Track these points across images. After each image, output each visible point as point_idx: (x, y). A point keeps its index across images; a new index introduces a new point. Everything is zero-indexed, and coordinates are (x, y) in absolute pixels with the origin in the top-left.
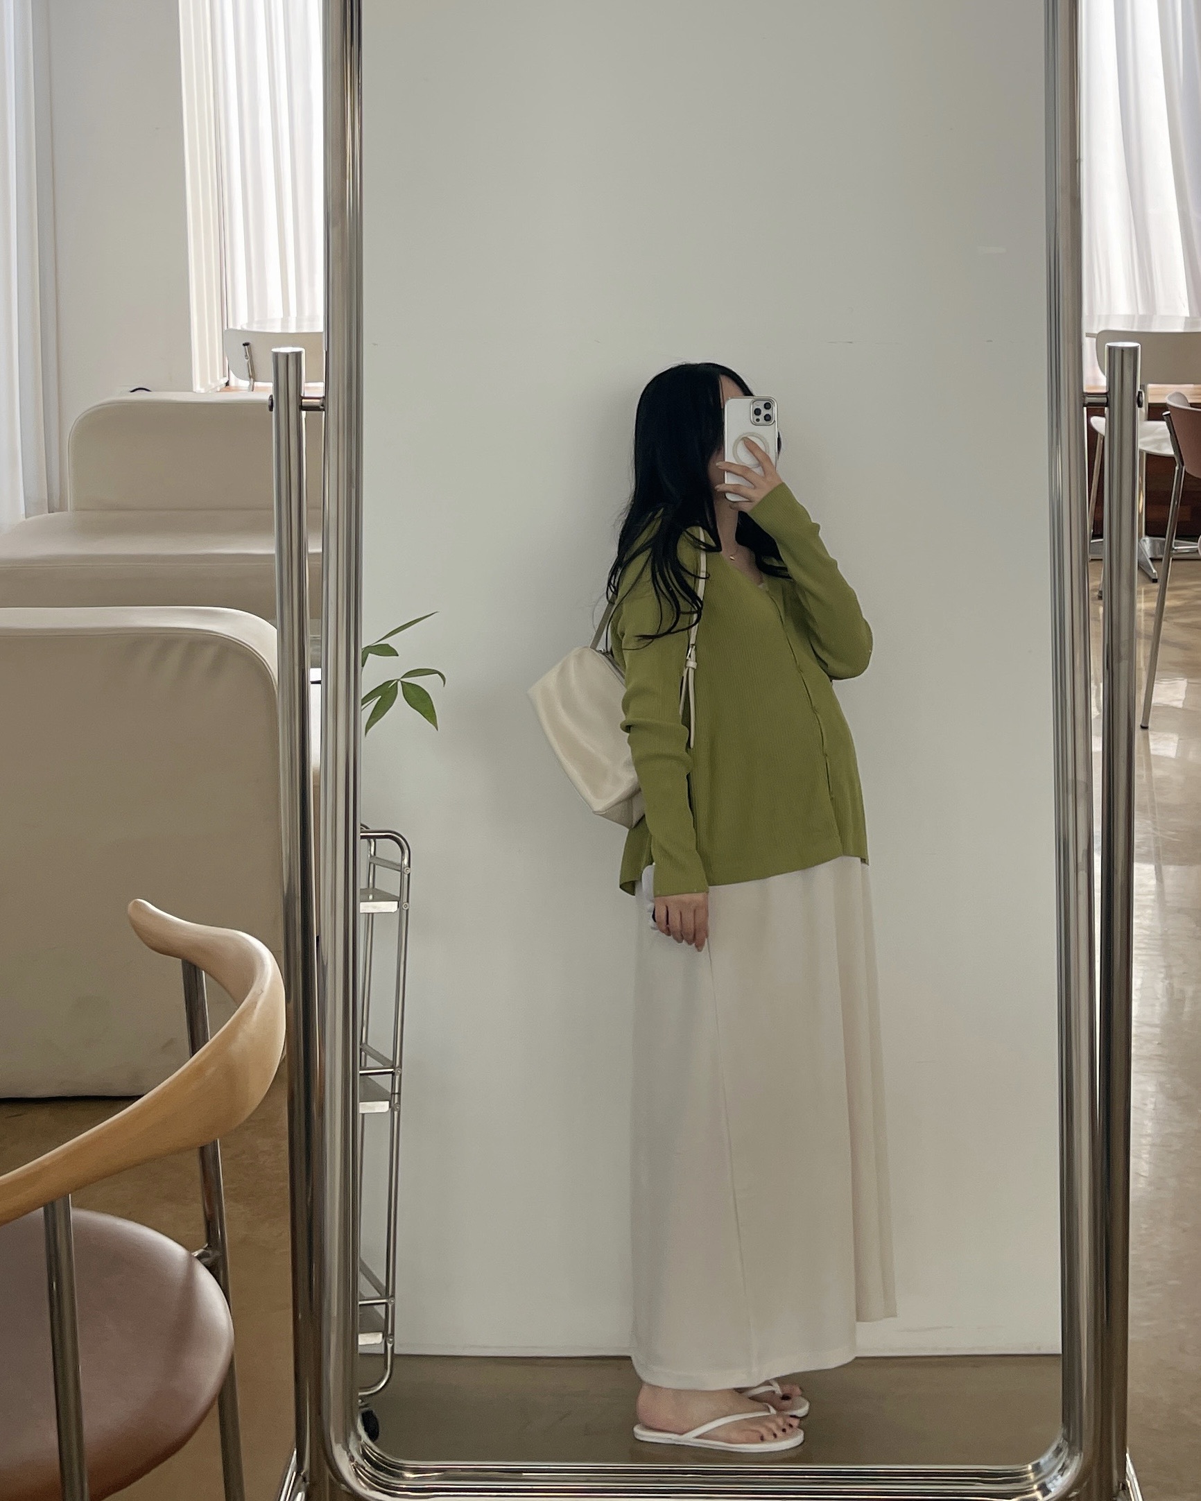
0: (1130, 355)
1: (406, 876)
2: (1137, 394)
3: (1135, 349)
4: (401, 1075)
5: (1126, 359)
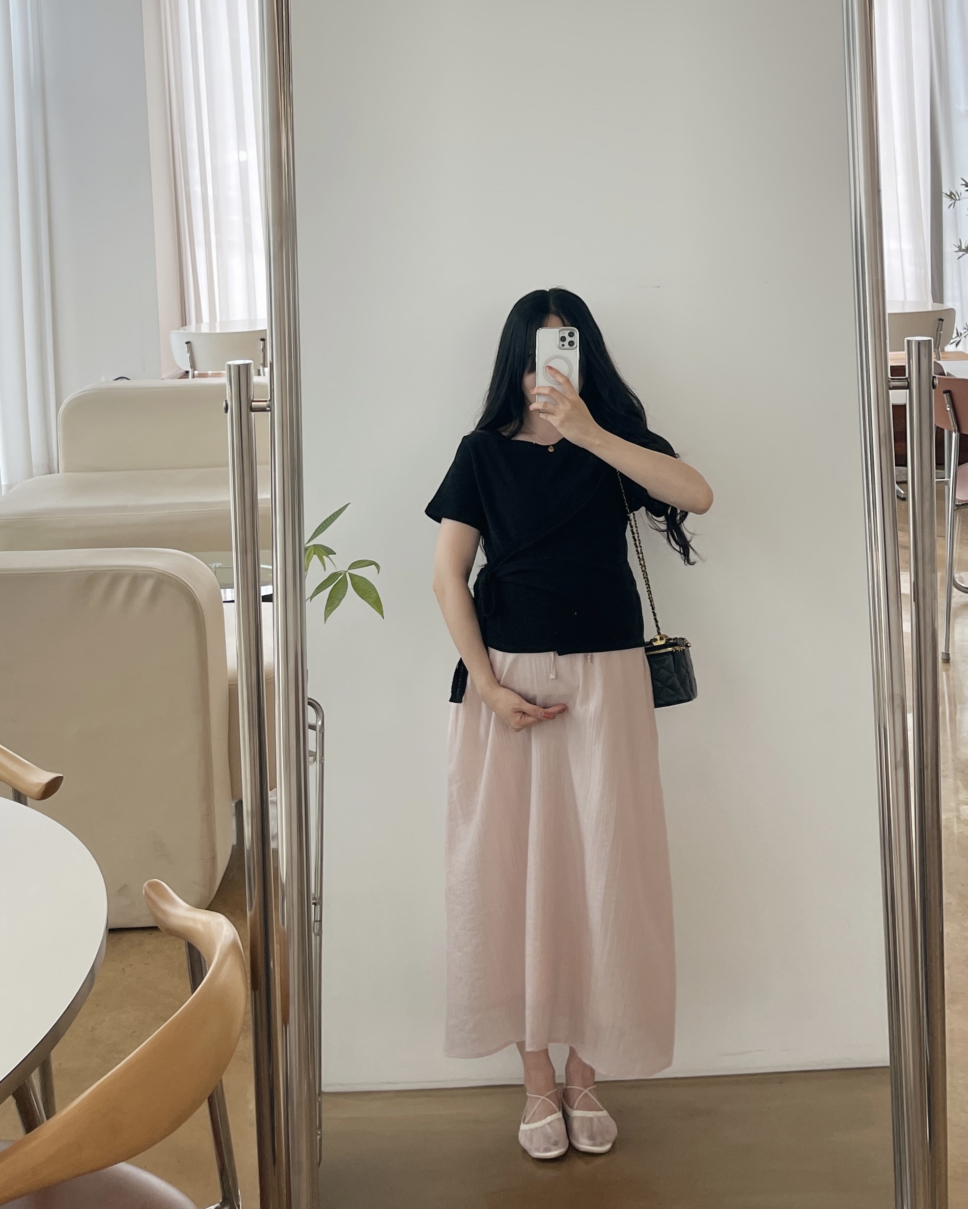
0: (925, 346)
2: (932, 378)
3: (930, 340)
5: (922, 349)
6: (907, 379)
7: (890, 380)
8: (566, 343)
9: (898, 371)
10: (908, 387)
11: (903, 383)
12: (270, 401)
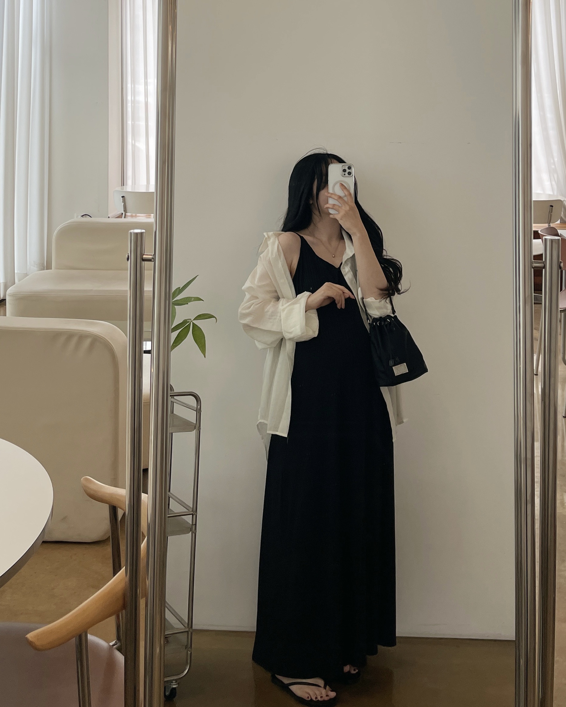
0: (556, 243)
1: (198, 414)
3: (559, 239)
4: (196, 516)
5: (554, 244)
6: (543, 262)
7: (534, 263)
8: (346, 173)
9: (539, 257)
10: (544, 267)
11: (540, 264)
12: (154, 255)
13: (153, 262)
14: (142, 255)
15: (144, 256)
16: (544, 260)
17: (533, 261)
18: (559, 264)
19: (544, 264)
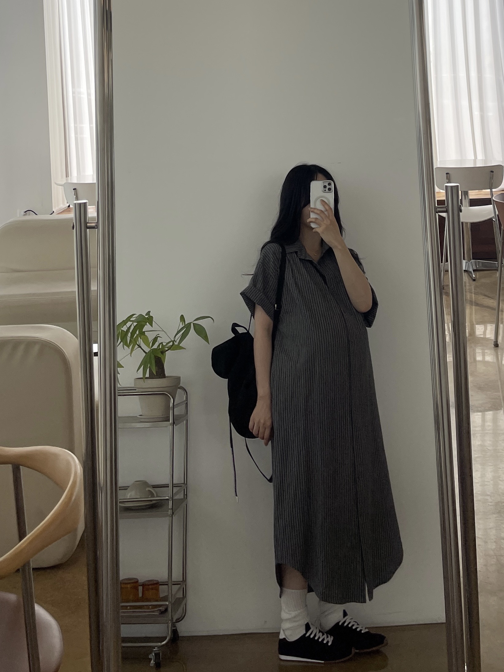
3: (458, 186)
5: (454, 190)
7: (437, 208)
8: (327, 189)
9: (441, 202)
10: (447, 211)
11: (444, 209)
12: (97, 222)
13: (97, 229)
14: (86, 223)
15: (88, 224)
16: (446, 205)
17: (437, 206)
18: (459, 207)
19: (446, 208)
